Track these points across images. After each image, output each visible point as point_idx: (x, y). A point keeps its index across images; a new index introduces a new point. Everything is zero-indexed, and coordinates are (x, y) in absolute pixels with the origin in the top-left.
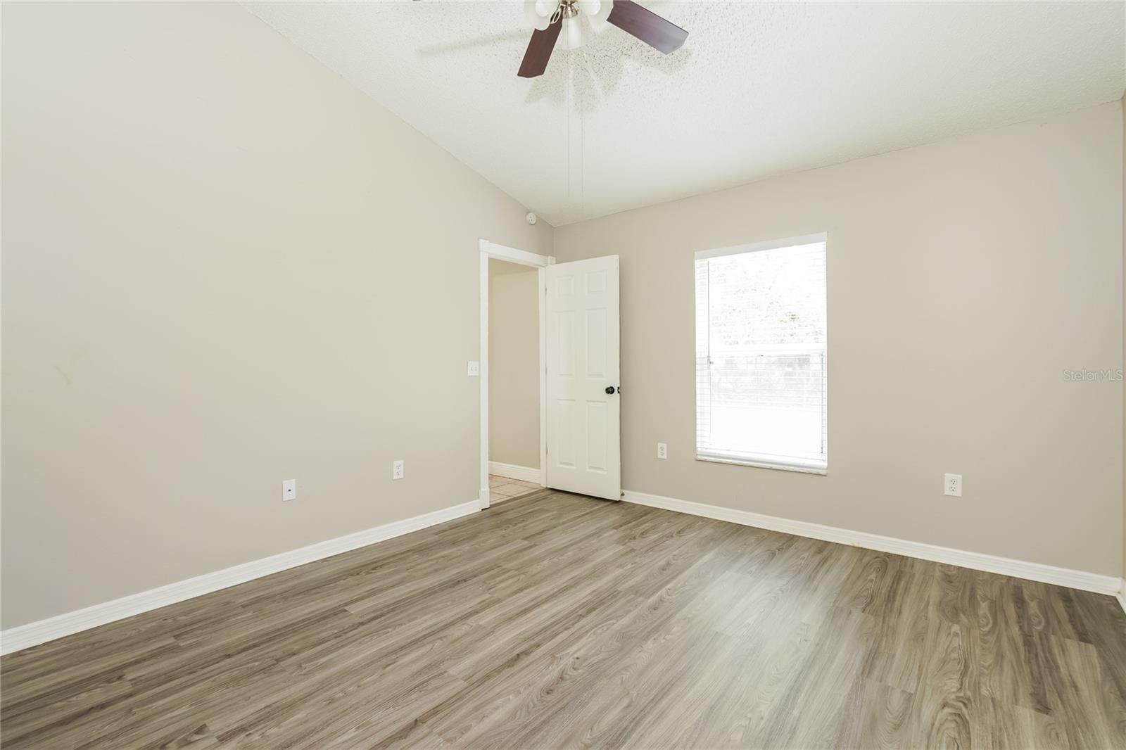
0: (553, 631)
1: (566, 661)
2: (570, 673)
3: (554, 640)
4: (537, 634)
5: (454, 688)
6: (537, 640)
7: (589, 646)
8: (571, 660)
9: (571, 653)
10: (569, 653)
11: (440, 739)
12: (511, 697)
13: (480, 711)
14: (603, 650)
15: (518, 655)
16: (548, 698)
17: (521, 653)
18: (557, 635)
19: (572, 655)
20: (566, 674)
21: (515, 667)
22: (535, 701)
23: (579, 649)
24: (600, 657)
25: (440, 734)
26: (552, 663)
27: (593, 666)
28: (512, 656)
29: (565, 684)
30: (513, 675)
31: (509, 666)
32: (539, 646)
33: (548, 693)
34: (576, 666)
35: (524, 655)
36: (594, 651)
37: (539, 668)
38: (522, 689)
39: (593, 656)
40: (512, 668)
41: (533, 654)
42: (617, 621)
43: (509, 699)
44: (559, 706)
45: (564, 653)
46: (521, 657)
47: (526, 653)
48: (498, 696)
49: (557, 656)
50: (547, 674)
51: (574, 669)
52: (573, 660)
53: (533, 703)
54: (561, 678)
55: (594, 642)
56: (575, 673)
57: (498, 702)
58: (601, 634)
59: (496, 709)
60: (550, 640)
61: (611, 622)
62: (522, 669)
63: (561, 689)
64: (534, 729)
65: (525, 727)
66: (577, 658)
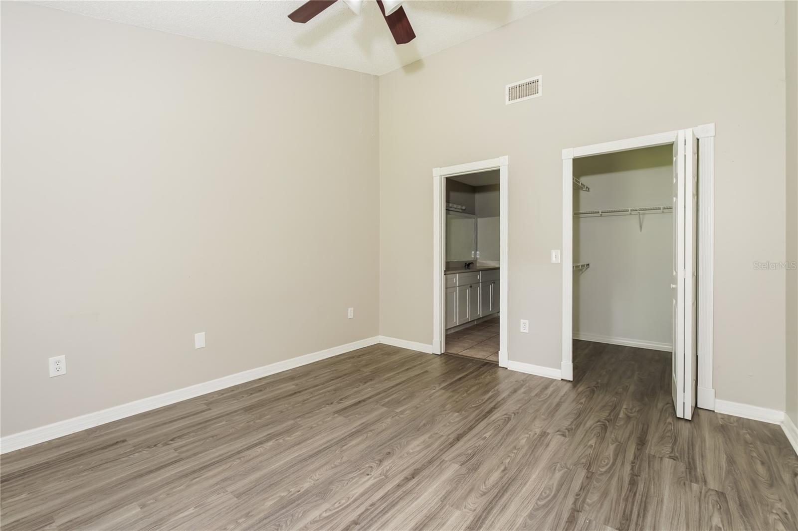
0: (386, 501)
1: (376, 472)
2: (374, 464)
3: (386, 491)
4: (401, 498)
5: (448, 456)
6: (400, 492)
7: (358, 485)
8: (373, 474)
9: (373, 478)
10: (374, 479)
11: (441, 434)
12: (411, 451)
13: (427, 445)
14: (346, 482)
15: (414, 478)
16: (389, 451)
17: (411, 479)
18: (383, 498)
19: (371, 478)
20: (378, 464)
21: (413, 469)
22: (396, 449)
23: (365, 482)
24: (351, 476)
25: (442, 436)
26: (387, 471)
27: (358, 469)
28: (417, 477)
29: (379, 458)
30: (413, 463)
31: (418, 469)
32: (398, 486)
33: (389, 453)
34: (371, 469)
35: (409, 477)
36: (354, 481)
37: (396, 468)
38: (406, 455)
39: (355, 477)
40: (415, 468)
41: (402, 478)
42: (320, 515)
43: (412, 450)
44: (383, 447)
45: (378, 479)
46: (411, 476)
47: (407, 479)
48: (420, 452)
49: (383, 477)
50: (390, 463)
51: (371, 467)
52: (371, 473)
53: (398, 448)
54: (381, 461)
55: (351, 489)
56: (371, 464)
57: (418, 449)
58: (342, 499)
59: (418, 445)
60: (389, 491)
61: (327, 514)
62: (408, 467)
63: (382, 455)
64: (396, 437)
65: (400, 438)
66: (368, 475)
